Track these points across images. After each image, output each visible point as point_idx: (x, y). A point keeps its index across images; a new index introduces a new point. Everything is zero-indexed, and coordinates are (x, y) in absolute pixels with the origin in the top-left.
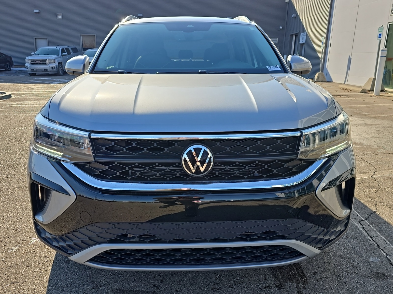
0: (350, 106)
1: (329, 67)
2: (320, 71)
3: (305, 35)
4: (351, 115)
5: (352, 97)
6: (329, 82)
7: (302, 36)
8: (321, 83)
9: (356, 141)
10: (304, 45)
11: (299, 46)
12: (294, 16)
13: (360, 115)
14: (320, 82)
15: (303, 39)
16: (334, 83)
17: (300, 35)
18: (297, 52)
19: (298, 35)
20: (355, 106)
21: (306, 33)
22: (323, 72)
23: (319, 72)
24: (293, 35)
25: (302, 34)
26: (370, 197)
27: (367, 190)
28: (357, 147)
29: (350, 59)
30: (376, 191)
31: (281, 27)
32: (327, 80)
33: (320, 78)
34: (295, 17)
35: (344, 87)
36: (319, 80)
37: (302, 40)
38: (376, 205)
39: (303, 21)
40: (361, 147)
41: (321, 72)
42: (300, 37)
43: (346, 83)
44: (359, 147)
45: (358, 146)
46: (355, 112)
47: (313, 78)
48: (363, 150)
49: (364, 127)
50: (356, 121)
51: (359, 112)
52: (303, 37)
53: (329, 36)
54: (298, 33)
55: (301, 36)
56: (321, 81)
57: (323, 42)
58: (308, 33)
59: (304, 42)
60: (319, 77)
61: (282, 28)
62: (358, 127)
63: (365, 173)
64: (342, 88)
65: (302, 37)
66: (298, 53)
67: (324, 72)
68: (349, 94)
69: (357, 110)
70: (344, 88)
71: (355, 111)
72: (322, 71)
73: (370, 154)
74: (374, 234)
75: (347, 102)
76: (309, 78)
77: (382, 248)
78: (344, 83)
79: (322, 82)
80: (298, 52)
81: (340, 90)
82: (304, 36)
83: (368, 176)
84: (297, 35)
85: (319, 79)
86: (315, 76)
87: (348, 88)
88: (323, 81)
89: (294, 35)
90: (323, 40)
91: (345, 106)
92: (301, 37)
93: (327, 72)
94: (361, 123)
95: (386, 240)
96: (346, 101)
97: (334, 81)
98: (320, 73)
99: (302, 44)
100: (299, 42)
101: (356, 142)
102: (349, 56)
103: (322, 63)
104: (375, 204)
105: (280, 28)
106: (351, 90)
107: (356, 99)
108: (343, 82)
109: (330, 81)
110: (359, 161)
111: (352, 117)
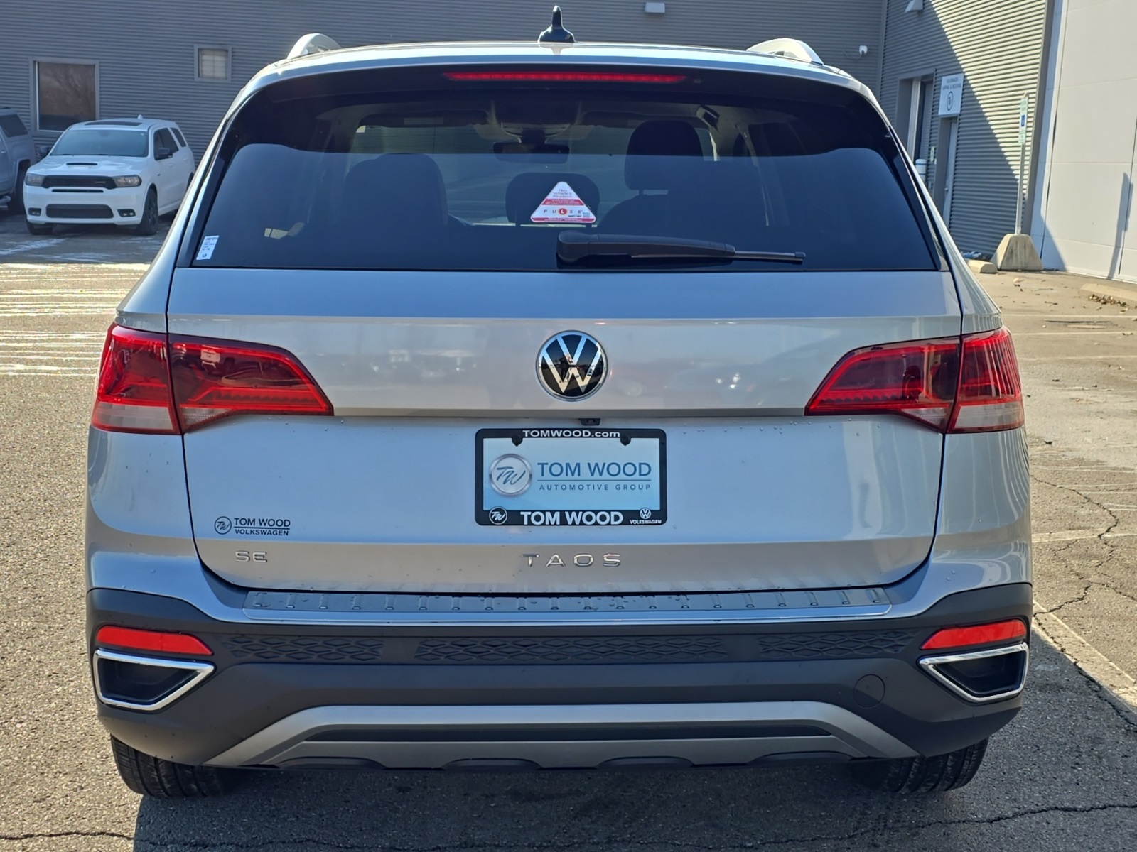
0: (1101, 357)
1: (1050, 212)
2: (1018, 230)
3: (959, 86)
4: (1096, 386)
5: (1124, 328)
6: (1053, 270)
7: (947, 87)
8: (1022, 274)
9: (1084, 457)
10: (957, 125)
11: (938, 123)
12: (915, 9)
13: (1125, 386)
14: (1016, 270)
15: (950, 101)
16: (1073, 275)
17: (940, 85)
18: (930, 149)
19: (932, 82)
20: (1121, 357)
21: (960, 77)
22: (1029, 234)
23: (1013, 232)
24: (914, 83)
25: (948, 81)
26: (1077, 575)
27: (1075, 562)
28: (1085, 470)
29: (1127, 188)
30: (1097, 564)
31: (863, 49)
32: (1045, 263)
33: (1016, 256)
34: (920, 12)
35: (1103, 291)
36: (1014, 264)
37: (949, 104)
38: (1087, 588)
39: (948, 29)
40: (1096, 472)
41: (1022, 232)
42: (939, 93)
43: (1116, 277)
44: (1089, 470)
45: (1088, 468)
46: (1112, 377)
47: (992, 253)
48: (1098, 479)
49: (1127, 419)
50: (1106, 404)
51: (1127, 377)
52: (952, 90)
53: (1047, 92)
54: (931, 75)
55: (945, 88)
56: (1019, 266)
57: (1023, 116)
58: (968, 78)
59: (956, 110)
60: (1012, 253)
61: (868, 49)
62: (1105, 419)
63: (1084, 528)
64: (1094, 296)
65: (950, 90)
66: (932, 154)
67: (1032, 233)
68: (1114, 318)
69: (1123, 369)
70: (1098, 296)
71: (1112, 374)
72: (1027, 229)
73: (1114, 488)
74: (1062, 633)
75: (1096, 344)
76: (977, 255)
77: (1070, 653)
78: (1110, 278)
79: (1024, 270)
80: (933, 148)
81: (1084, 302)
82: (954, 87)
83: (1088, 535)
84: (928, 84)
85: (1012, 257)
86: (997, 247)
87: (1115, 295)
88: (1028, 268)
89: (918, 80)
90: (1026, 107)
91: (1088, 357)
92: (942, 91)
93: (1045, 234)
94: (1122, 408)
95: (1084, 641)
96: (1093, 341)
97: (1071, 268)
98: (1015, 234)
99: (950, 120)
100: (938, 109)
101: (1083, 459)
102: (1125, 175)
103: (1026, 196)
104: (1086, 586)
105: (860, 51)
106: (1124, 304)
107: (1132, 334)
108: (1105, 274)
109: (1057, 268)
110: (1075, 504)
111: (1098, 390)
